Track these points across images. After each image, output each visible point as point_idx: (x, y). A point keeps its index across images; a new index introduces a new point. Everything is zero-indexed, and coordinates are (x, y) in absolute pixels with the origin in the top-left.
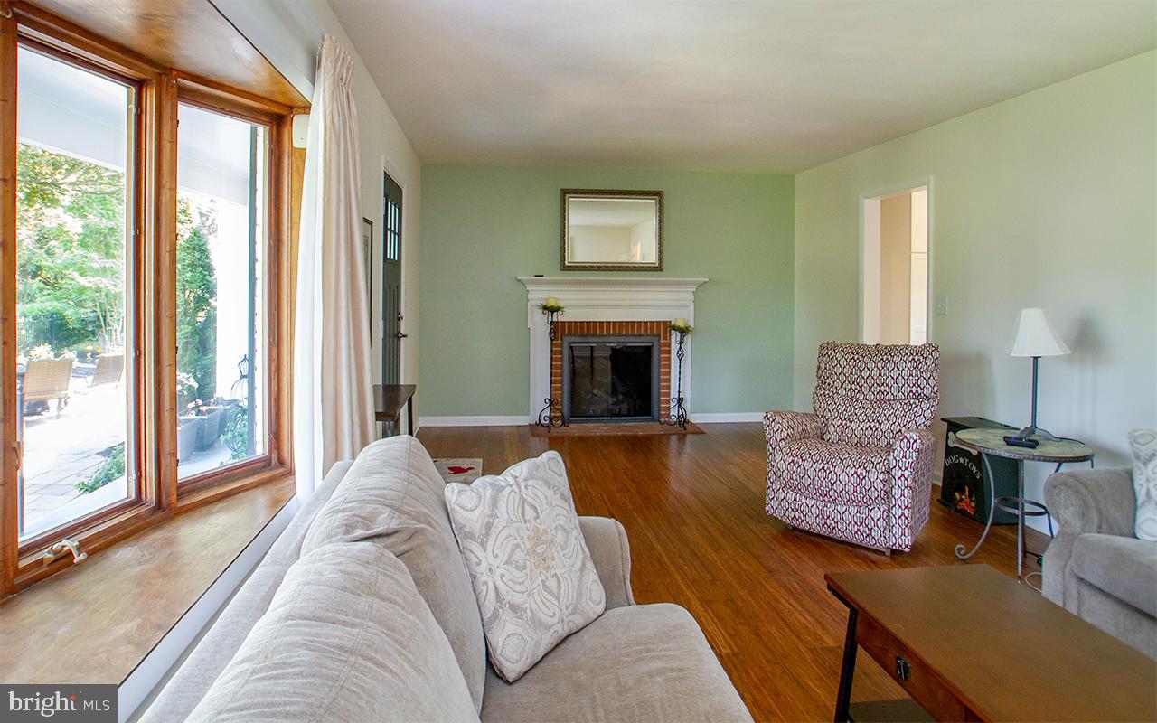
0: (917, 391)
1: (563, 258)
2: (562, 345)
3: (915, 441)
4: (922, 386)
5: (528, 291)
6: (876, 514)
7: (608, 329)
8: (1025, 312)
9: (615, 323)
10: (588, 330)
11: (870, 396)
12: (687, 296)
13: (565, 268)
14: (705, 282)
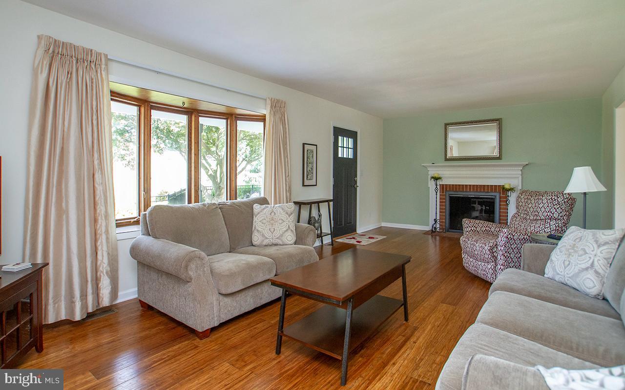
0: (550, 215)
1: (446, 155)
2: (445, 195)
3: (505, 233)
4: (553, 212)
5: (429, 171)
6: (489, 266)
7: (470, 189)
8: (576, 169)
9: (474, 186)
10: (459, 189)
11: (532, 218)
12: (517, 172)
13: (446, 160)
14: (527, 164)
